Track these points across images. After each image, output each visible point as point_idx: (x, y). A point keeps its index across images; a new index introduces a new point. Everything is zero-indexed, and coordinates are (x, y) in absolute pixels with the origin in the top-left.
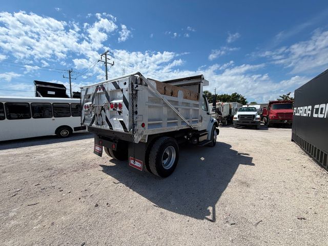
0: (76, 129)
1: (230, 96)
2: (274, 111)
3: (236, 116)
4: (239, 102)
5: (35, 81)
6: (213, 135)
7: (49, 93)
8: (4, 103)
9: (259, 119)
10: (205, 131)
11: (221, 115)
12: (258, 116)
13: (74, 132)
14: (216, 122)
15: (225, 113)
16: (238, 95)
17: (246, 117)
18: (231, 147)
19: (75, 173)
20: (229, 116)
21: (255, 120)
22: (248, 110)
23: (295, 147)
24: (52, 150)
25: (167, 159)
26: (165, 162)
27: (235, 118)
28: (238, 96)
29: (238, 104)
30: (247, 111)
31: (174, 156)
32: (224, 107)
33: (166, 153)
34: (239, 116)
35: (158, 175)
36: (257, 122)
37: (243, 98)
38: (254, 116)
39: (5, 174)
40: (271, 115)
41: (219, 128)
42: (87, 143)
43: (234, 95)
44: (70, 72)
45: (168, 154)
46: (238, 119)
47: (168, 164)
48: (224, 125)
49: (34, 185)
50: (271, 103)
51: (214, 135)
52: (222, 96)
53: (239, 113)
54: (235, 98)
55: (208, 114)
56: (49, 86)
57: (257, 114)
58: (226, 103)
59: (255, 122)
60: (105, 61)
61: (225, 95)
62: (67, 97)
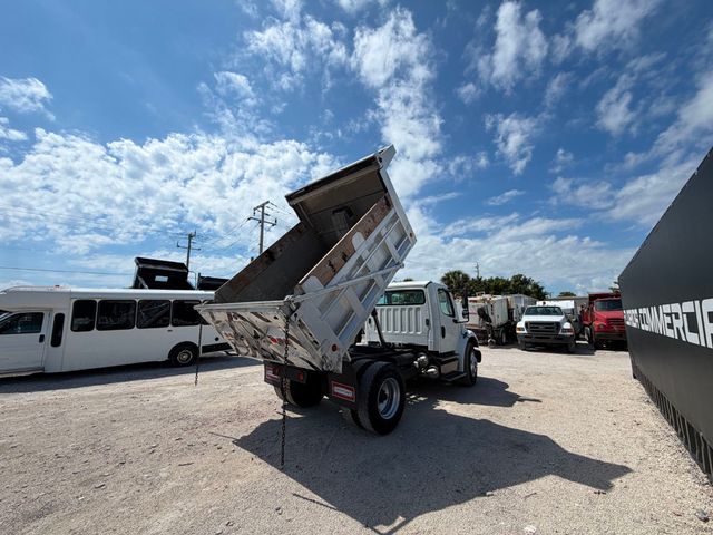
0: (207, 349)
1: (508, 283)
2: (602, 315)
3: (521, 324)
4: (527, 293)
5: (139, 259)
6: (468, 362)
7: (159, 278)
8: (98, 301)
9: (569, 330)
10: (452, 353)
11: (491, 321)
12: (567, 325)
13: (201, 355)
14: (473, 338)
15: (499, 317)
16: (525, 279)
17: (541, 327)
18: (507, 386)
19: (230, 425)
20: (508, 323)
21: (560, 333)
22: (547, 311)
23: (637, 389)
24: (170, 388)
25: (385, 402)
26: (382, 407)
27: (520, 329)
28: (526, 282)
29: (526, 298)
30: (542, 314)
31: (397, 396)
32: (496, 306)
33: (383, 392)
34: (526, 324)
35: (372, 429)
36: (566, 337)
37: (536, 286)
38: (558, 325)
39: (116, 425)
40: (596, 323)
41: (480, 348)
42: (228, 376)
43: (517, 278)
44: (191, 237)
45: (387, 392)
46: (525, 332)
47: (387, 410)
48: (498, 344)
49: (173, 439)
50: (593, 298)
51: (470, 362)
52: (491, 281)
53: (526, 318)
54: (520, 286)
55: (455, 321)
56: (160, 268)
57: (563, 321)
58: (500, 297)
59: (562, 338)
60: (260, 218)
61: (497, 279)
62: (189, 287)
